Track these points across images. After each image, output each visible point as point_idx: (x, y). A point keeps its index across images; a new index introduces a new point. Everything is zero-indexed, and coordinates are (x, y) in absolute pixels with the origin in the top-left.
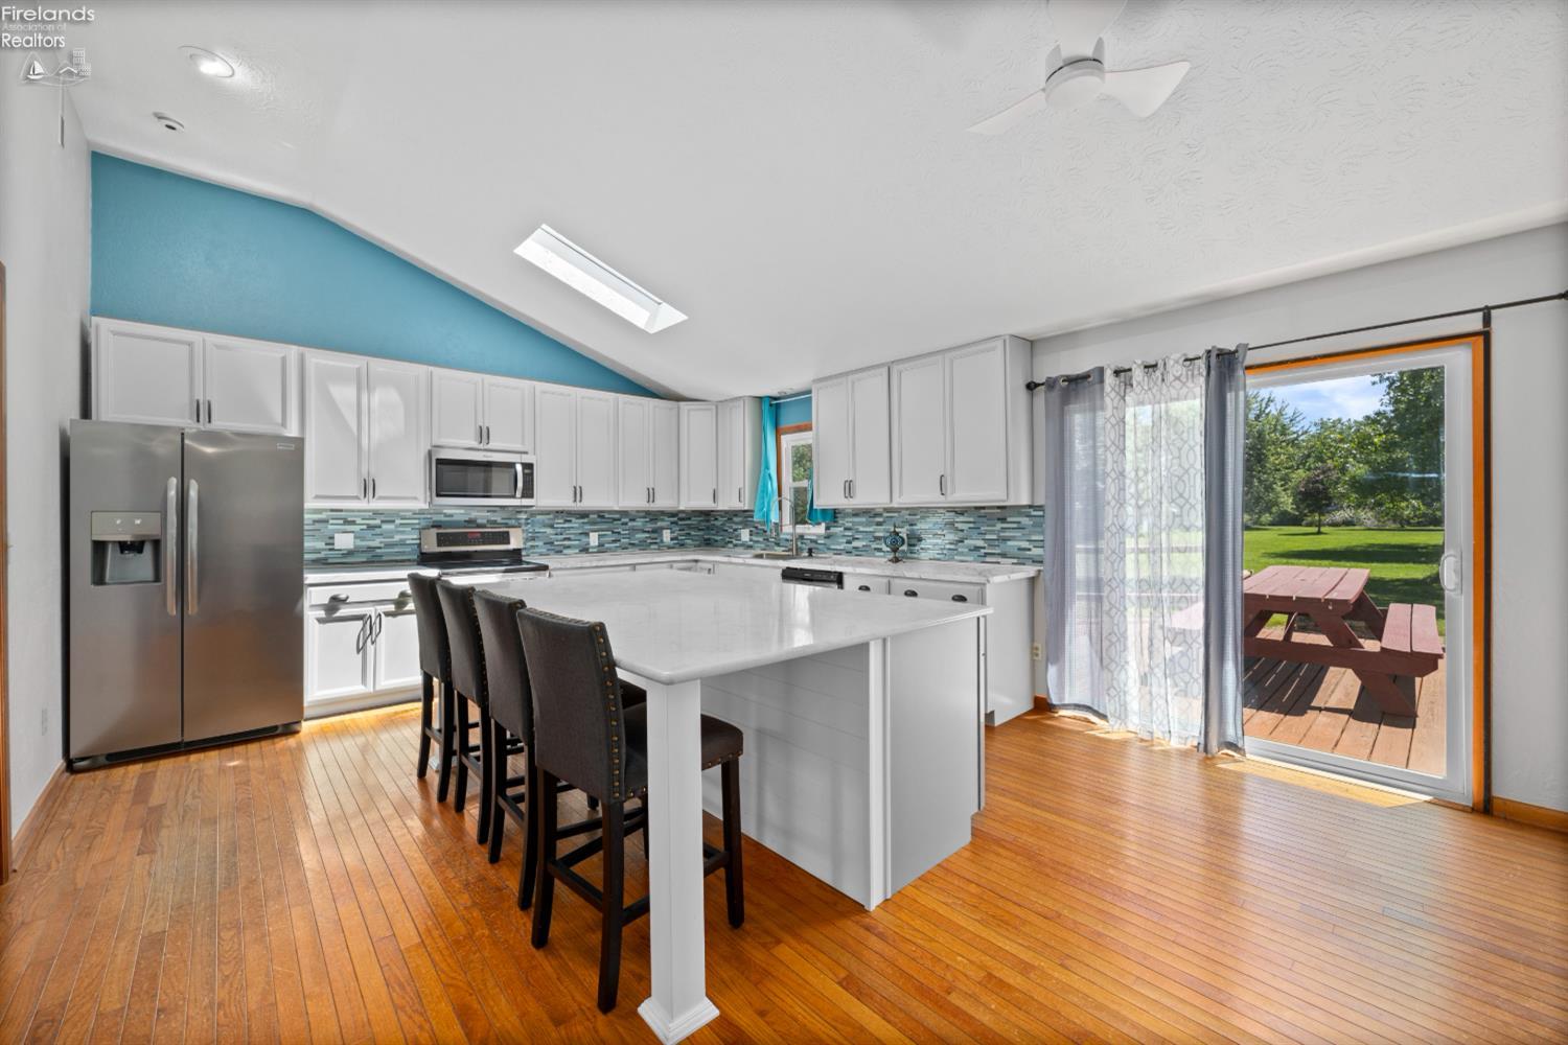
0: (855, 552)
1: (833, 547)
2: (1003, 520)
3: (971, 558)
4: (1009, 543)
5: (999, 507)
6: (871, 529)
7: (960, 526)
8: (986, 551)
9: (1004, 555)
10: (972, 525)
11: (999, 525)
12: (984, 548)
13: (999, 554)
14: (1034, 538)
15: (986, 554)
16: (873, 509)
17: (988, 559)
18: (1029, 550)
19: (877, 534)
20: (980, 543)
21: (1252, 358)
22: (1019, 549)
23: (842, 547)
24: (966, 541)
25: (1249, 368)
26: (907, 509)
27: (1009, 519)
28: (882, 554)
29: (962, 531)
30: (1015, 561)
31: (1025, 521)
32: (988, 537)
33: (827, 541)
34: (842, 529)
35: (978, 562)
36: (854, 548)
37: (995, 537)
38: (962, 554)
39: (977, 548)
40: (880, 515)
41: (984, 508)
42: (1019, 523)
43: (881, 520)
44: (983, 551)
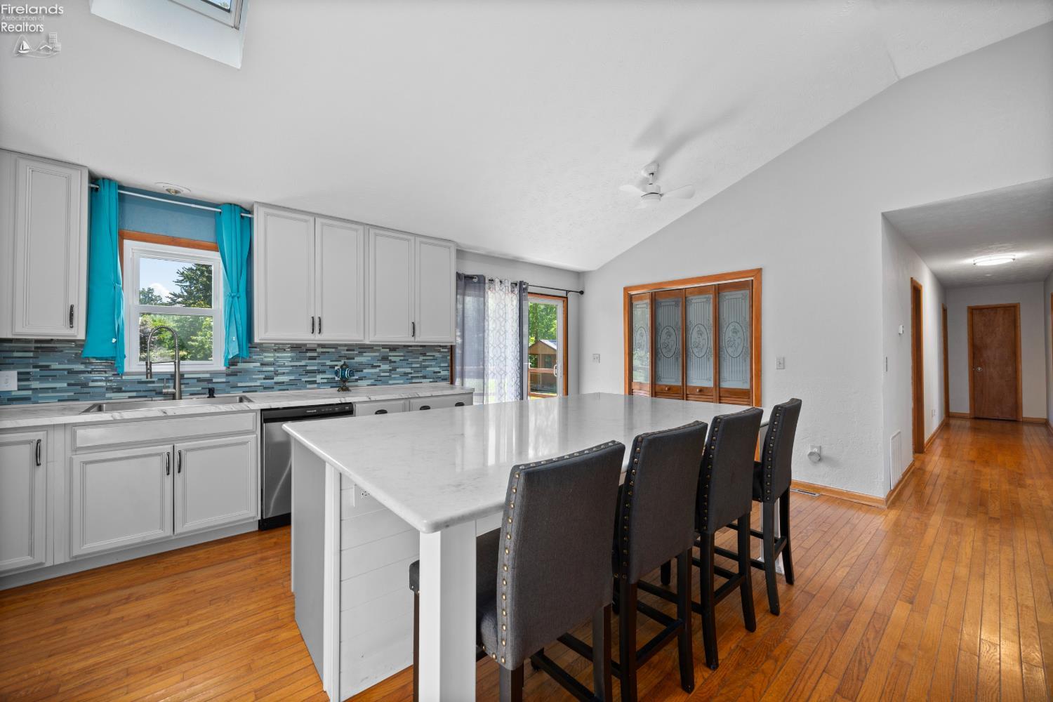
0: (277, 387)
1: (239, 385)
2: (424, 355)
3: (402, 382)
4: (428, 369)
5: (421, 346)
6: (303, 363)
7: (393, 359)
8: (413, 375)
9: (424, 377)
10: (402, 358)
11: (422, 358)
12: (411, 373)
13: (421, 377)
14: (442, 365)
15: (412, 378)
16: (305, 345)
17: (414, 381)
18: (440, 372)
19: (308, 368)
20: (409, 370)
21: (530, 289)
22: (435, 372)
23: (258, 383)
24: (398, 370)
25: (529, 293)
26: (345, 345)
27: (428, 354)
28: (315, 386)
29: (395, 362)
30: (431, 380)
31: (437, 355)
32: (414, 366)
33: (231, 379)
34: (258, 364)
35: (407, 383)
36: (276, 383)
37: (418, 365)
38: (395, 379)
39: (406, 374)
40: (314, 350)
41: (411, 346)
42: (434, 356)
43: (315, 354)
44: (410, 375)
